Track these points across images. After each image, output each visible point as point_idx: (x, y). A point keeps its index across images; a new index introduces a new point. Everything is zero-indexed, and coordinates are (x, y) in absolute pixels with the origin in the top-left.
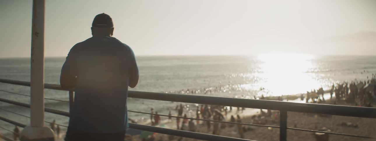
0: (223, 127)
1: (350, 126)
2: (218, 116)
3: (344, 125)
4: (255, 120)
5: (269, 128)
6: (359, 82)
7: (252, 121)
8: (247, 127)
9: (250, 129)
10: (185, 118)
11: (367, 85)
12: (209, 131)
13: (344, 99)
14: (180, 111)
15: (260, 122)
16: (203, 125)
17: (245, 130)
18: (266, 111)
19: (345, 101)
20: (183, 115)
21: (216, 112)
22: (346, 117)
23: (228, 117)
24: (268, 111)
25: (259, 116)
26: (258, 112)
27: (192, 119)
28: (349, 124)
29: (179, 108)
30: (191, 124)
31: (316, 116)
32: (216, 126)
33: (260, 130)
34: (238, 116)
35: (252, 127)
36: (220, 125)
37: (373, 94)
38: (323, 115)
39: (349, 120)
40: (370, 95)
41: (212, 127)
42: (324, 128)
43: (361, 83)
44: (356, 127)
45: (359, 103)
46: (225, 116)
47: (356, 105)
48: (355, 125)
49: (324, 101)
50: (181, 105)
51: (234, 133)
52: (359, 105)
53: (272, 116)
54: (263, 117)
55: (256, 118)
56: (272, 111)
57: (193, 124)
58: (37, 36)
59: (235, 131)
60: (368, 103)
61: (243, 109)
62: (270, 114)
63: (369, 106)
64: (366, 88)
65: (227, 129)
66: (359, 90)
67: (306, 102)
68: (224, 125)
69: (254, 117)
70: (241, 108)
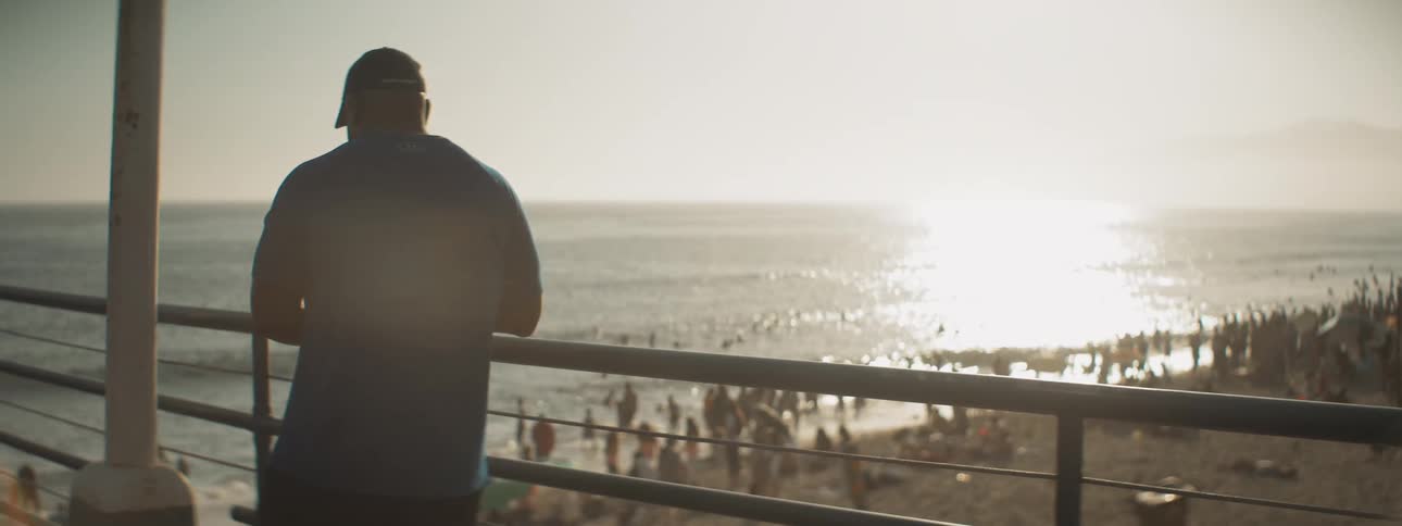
0: (788, 470)
1: (1268, 472)
2: (770, 430)
3: (1245, 468)
4: (906, 447)
5: (962, 477)
6: (1300, 310)
7: (896, 448)
8: (876, 470)
9: (888, 481)
10: (646, 434)
11: (1331, 324)
12: (735, 482)
13: (1243, 371)
14: (627, 409)
15: (925, 453)
16: (711, 461)
17: (871, 484)
18: (946, 411)
19: (1248, 377)
20: (636, 423)
21: (763, 415)
22: (1251, 438)
23: (805, 434)
24: (956, 412)
25: (923, 432)
26: (916, 417)
27: (672, 439)
28: (1263, 463)
29: (619, 396)
30: (668, 456)
31: (1137, 434)
32: (760, 467)
33: (927, 482)
34: (843, 431)
35: (897, 472)
36: (776, 462)
37: (1354, 357)
38: (1165, 428)
39: (1266, 451)
40: (1342, 358)
41: (746, 472)
42: (1170, 479)
43: (1308, 313)
44: (1291, 475)
45: (1303, 389)
46: (792, 430)
47: (1291, 394)
48: (1285, 469)
49: (1168, 378)
50: (628, 386)
51: (826, 492)
52: (1301, 392)
53: (970, 432)
54: (936, 436)
55: (912, 440)
56: (972, 412)
57: (676, 457)
58: (135, 126)
59: (833, 485)
60: (1336, 389)
61: (859, 405)
62: (961, 422)
63: (1341, 398)
64: (1327, 334)
65: (802, 478)
66: (1299, 343)
67: (1100, 382)
68: (793, 461)
69: (901, 435)
70: (849, 400)
